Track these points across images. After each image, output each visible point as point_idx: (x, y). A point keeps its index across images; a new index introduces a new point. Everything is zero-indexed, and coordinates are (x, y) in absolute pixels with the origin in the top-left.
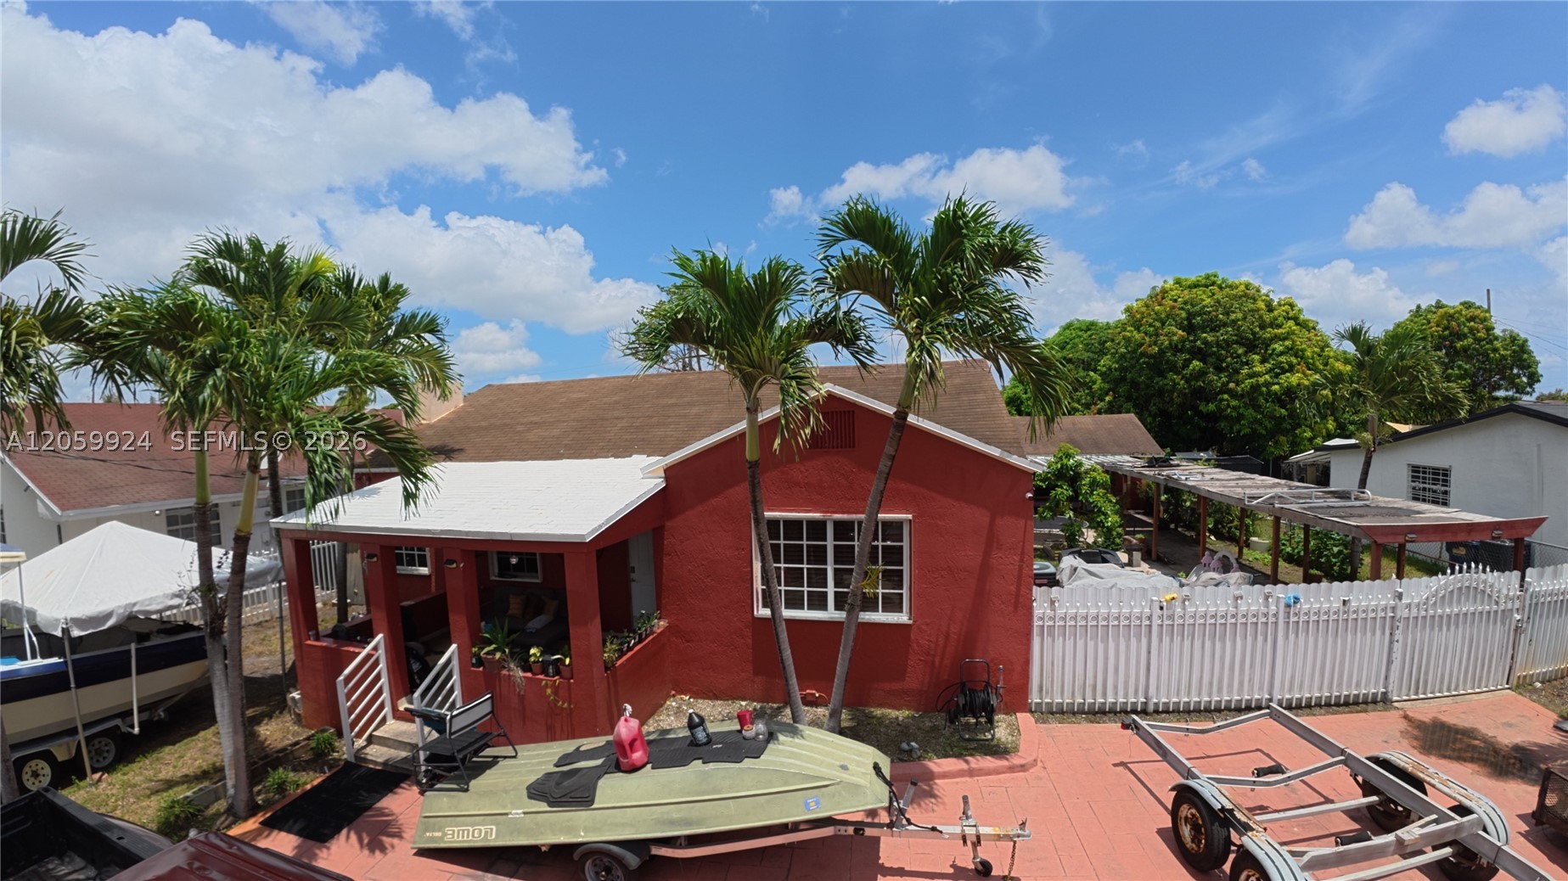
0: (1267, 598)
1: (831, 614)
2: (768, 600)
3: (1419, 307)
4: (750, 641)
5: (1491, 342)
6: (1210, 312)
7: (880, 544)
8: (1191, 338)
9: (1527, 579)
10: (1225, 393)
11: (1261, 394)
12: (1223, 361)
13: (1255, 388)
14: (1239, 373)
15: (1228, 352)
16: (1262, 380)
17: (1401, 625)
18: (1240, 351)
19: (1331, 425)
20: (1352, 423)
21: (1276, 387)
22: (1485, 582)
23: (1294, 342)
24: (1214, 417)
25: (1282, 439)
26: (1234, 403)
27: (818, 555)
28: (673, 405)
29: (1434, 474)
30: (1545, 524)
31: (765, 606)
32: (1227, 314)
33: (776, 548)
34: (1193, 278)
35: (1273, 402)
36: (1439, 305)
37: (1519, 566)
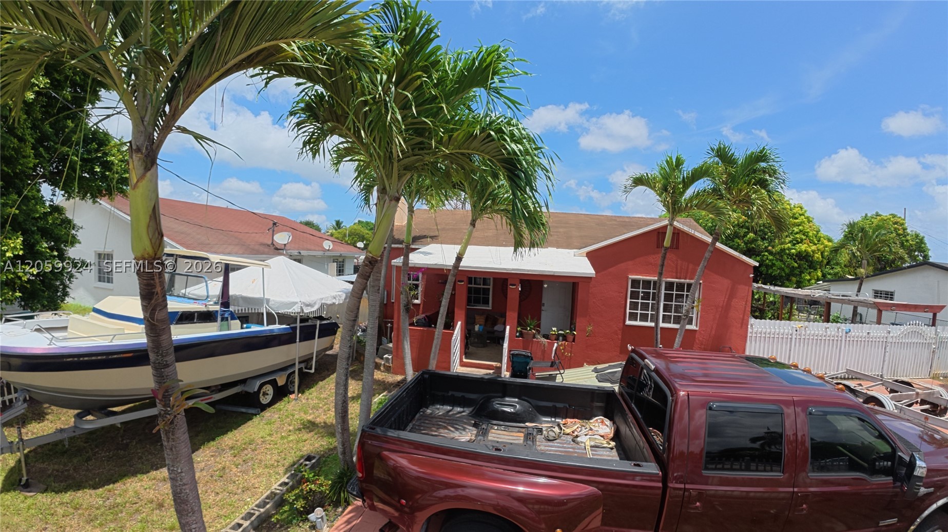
0: (838, 329)
3: (866, 215)
5: (905, 236)
7: (685, 293)
9: (938, 331)
10: (766, 251)
11: (786, 254)
12: (766, 234)
13: (783, 250)
14: (774, 242)
16: (786, 246)
17: (889, 345)
19: (820, 274)
20: (830, 274)
21: (793, 251)
22: (922, 329)
23: (803, 227)
25: (794, 279)
26: (771, 257)
29: (886, 294)
30: (945, 308)
33: (638, 293)
35: (791, 259)
36: (878, 215)
37: (934, 324)
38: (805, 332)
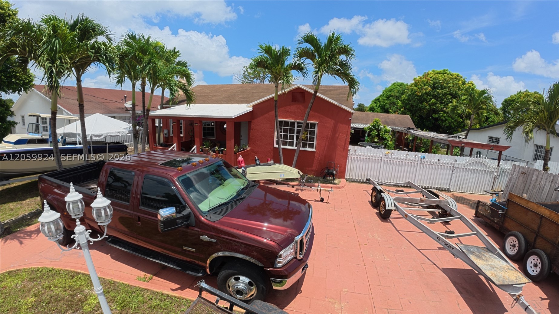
0: (416, 156)
1: (294, 148)
2: (278, 144)
3: (520, 91)
4: (272, 154)
6: (441, 83)
7: (309, 129)
8: (434, 91)
9: (500, 163)
10: (442, 111)
11: (454, 113)
12: (443, 100)
14: (448, 105)
15: (445, 97)
17: (456, 169)
18: (450, 97)
24: (436, 119)
26: (444, 115)
27: (292, 131)
28: (255, 92)
29: (495, 140)
31: (277, 144)
32: (447, 84)
33: (281, 129)
34: (439, 71)
35: (458, 116)
36: (527, 91)
37: (499, 160)
38: (391, 156)
